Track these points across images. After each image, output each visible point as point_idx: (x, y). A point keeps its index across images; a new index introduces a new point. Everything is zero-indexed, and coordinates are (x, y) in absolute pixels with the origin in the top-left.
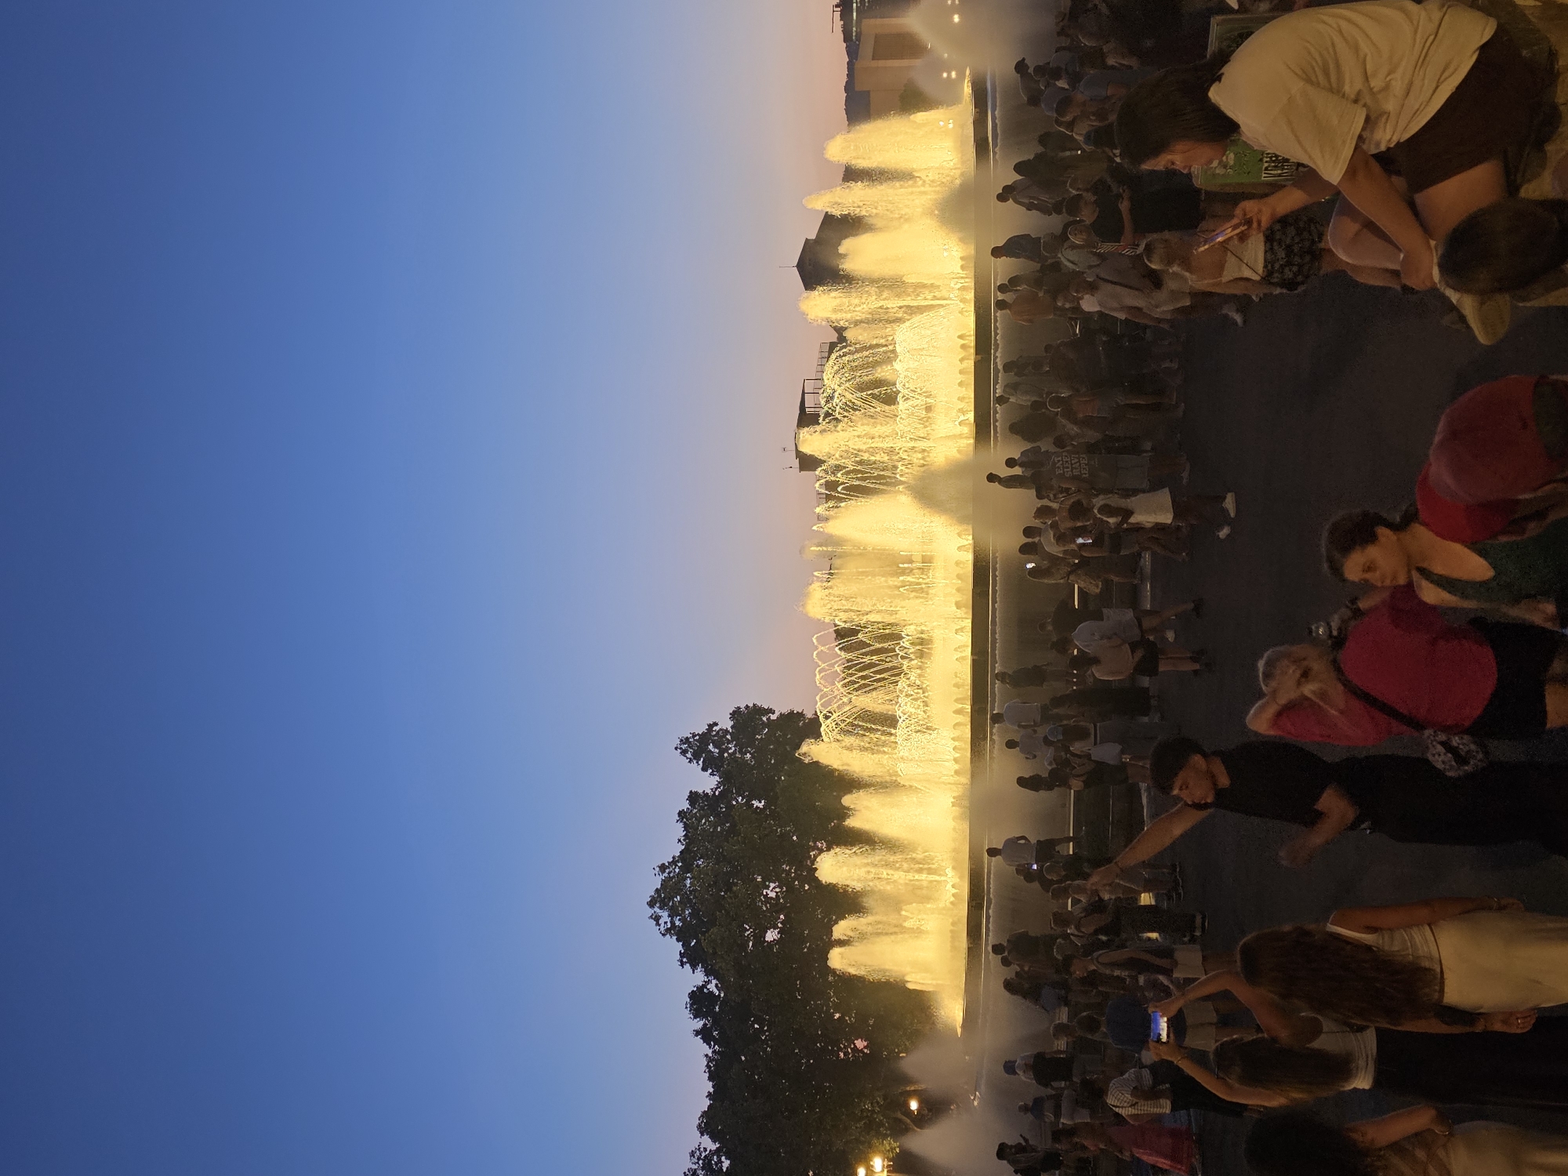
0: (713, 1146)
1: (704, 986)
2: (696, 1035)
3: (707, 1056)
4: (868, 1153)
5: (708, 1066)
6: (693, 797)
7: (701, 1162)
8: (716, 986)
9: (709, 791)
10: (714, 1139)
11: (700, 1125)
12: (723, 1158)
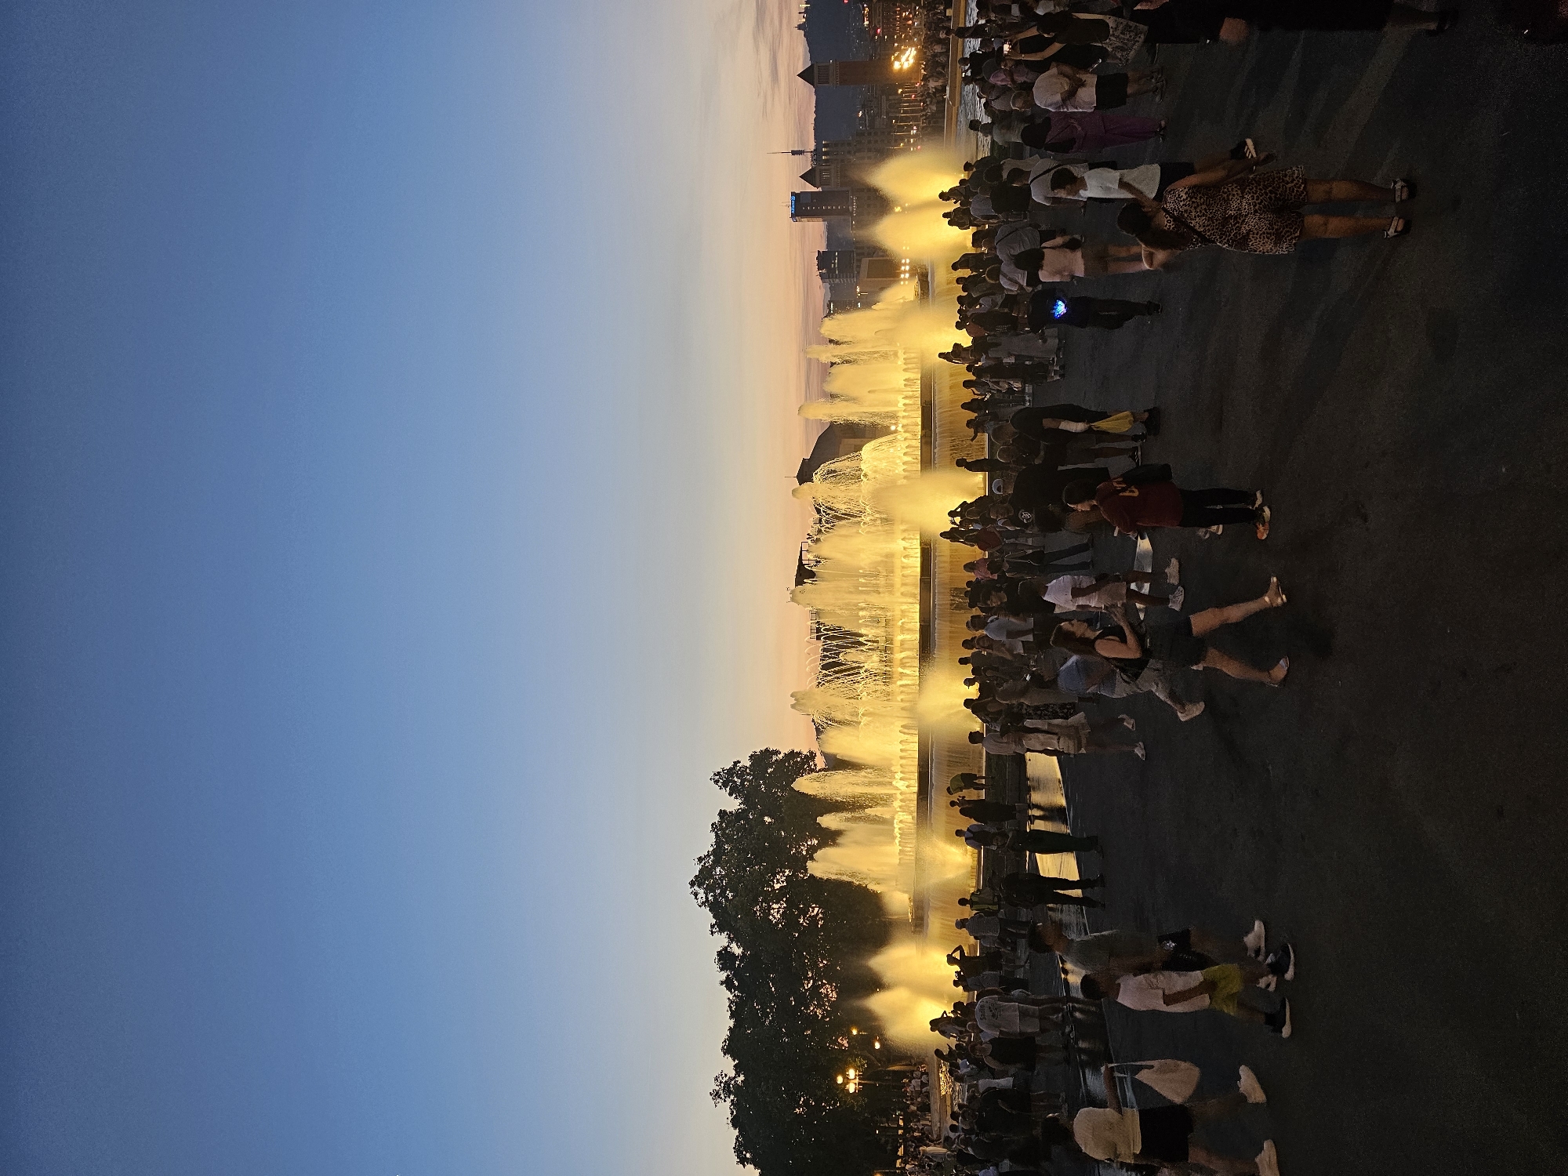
0: (732, 1067)
1: (726, 948)
2: (722, 984)
4: (845, 1066)
6: (723, 814)
7: (722, 1085)
8: (737, 945)
9: (734, 810)
10: (733, 1058)
11: (723, 1049)
12: (739, 1073)
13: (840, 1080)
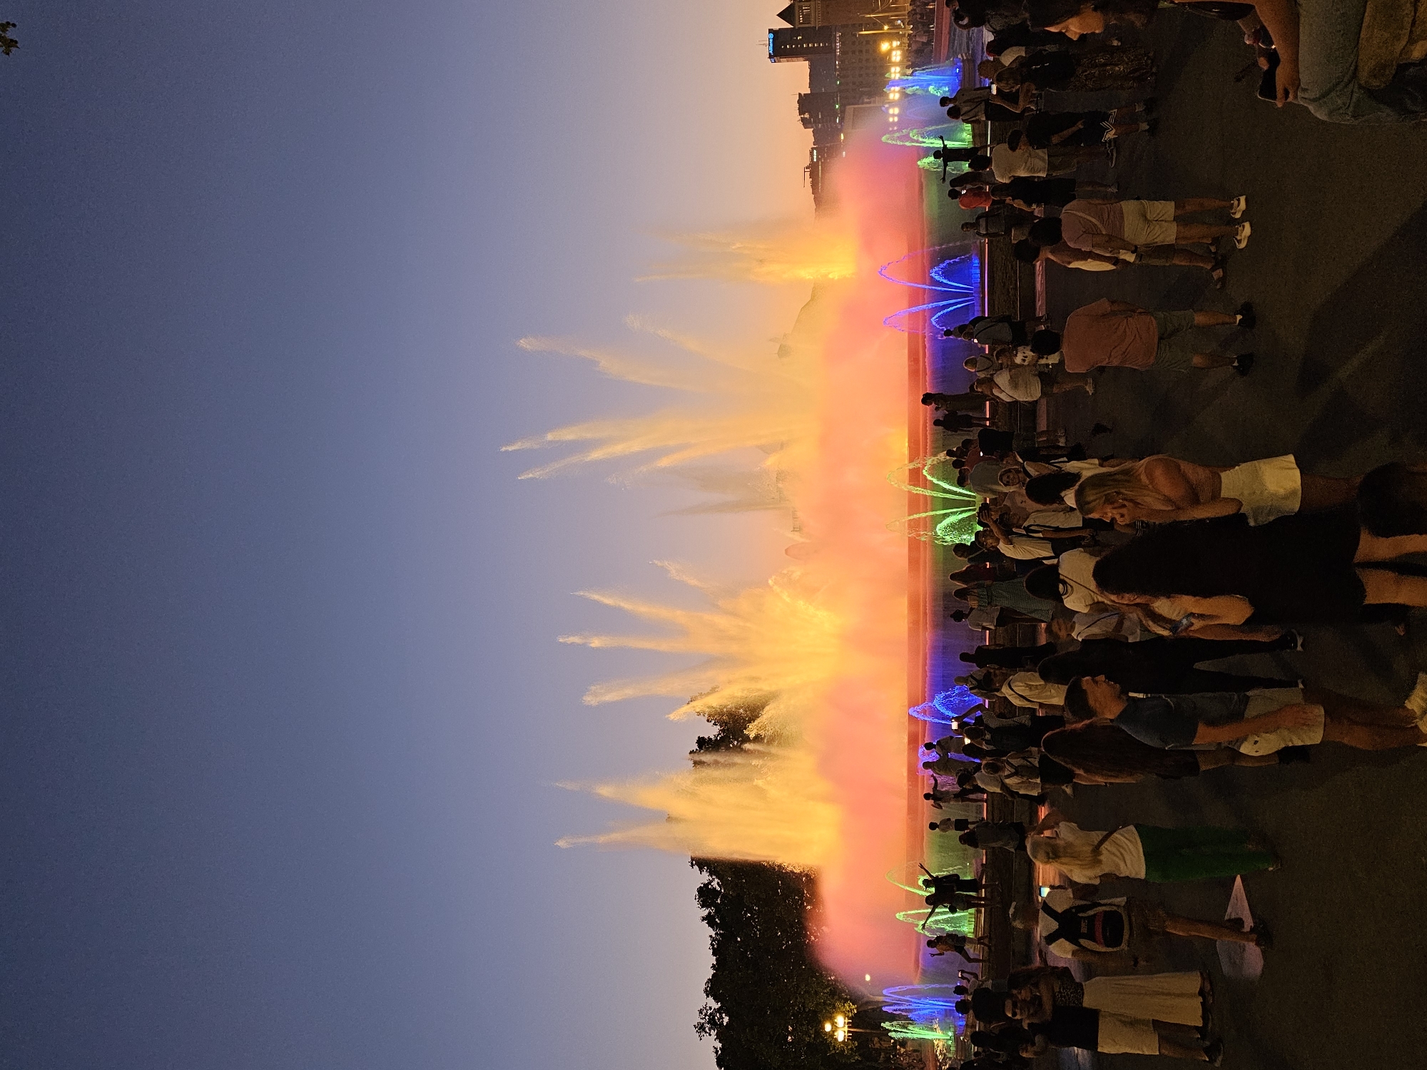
0: (717, 1006)
1: (710, 883)
2: (703, 921)
3: (711, 936)
4: (833, 1013)
5: (712, 944)
6: (702, 742)
7: (707, 1017)
8: (718, 883)
9: (712, 737)
10: (716, 1000)
11: (706, 991)
12: (724, 1015)
13: (828, 1027)
